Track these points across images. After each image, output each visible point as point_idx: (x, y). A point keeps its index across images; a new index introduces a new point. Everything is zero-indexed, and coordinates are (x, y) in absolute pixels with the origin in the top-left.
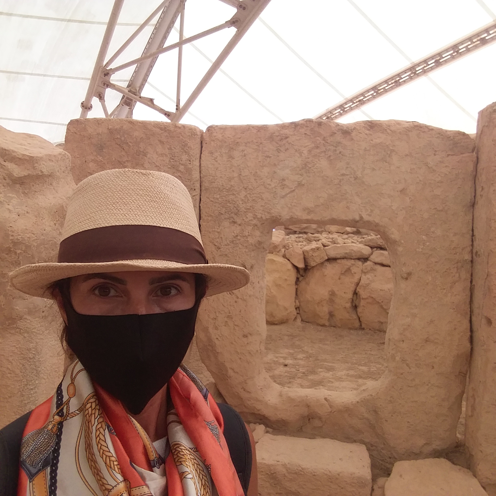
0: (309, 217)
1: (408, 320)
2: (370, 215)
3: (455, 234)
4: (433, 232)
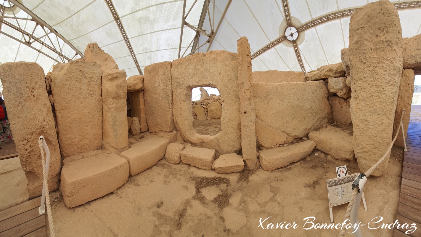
0: (197, 85)
1: (225, 114)
2: (212, 82)
3: (235, 87)
4: (229, 87)
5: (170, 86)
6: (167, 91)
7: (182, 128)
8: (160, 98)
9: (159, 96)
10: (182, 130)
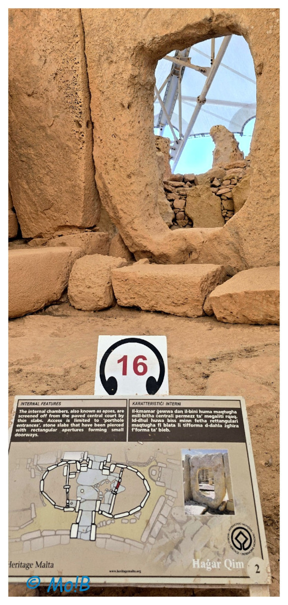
0: (168, 32)
5: (79, 59)
6: (71, 78)
7: (123, 206)
8: (50, 110)
9: (45, 100)
10: (121, 214)
